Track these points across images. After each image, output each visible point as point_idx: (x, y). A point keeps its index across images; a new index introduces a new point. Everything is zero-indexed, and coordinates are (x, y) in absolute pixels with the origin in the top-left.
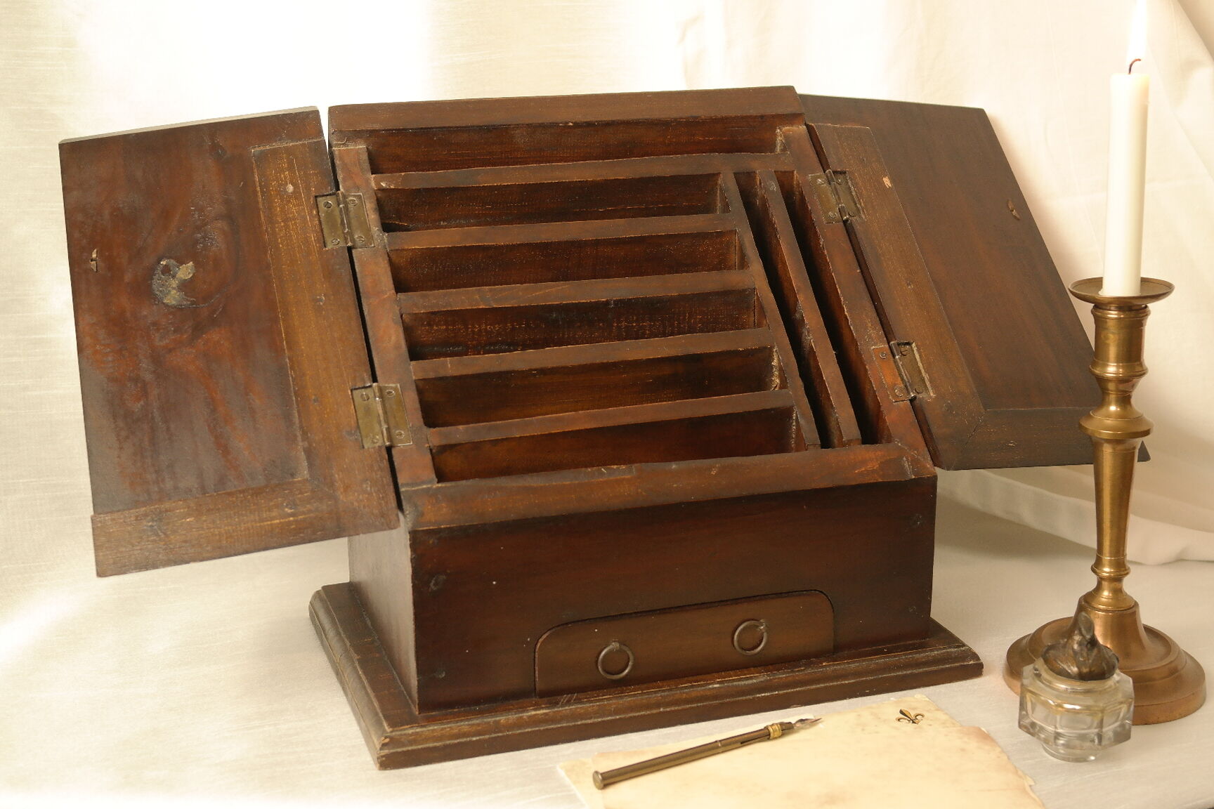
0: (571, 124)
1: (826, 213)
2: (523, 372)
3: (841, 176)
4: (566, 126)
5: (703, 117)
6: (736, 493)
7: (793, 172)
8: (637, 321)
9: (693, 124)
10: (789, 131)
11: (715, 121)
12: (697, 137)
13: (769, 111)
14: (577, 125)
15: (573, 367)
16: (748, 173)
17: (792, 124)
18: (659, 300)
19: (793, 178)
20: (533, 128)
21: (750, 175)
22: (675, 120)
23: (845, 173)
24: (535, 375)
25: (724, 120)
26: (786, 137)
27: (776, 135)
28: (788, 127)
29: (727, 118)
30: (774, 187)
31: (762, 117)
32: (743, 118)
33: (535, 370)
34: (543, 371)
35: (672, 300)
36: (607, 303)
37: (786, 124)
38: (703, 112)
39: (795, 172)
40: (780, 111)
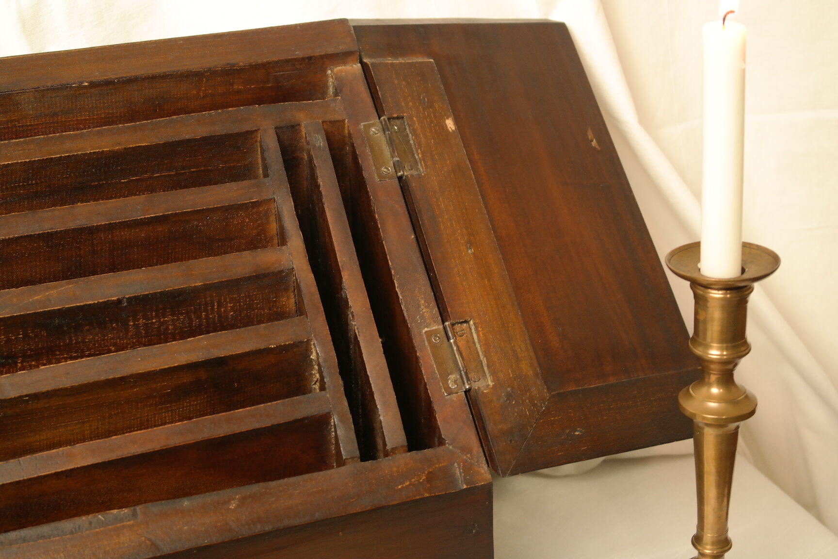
0: (86, 84)
1: (378, 169)
2: (11, 399)
3: (398, 122)
4: (80, 87)
5: (241, 64)
6: (258, 528)
7: (343, 121)
8: (156, 316)
9: (230, 72)
10: (341, 71)
11: (254, 67)
12: (235, 87)
13: (318, 52)
14: (93, 85)
15: (73, 388)
16: (293, 127)
17: (345, 63)
18: (181, 292)
19: (344, 128)
20: (41, 93)
21: (294, 128)
22: (210, 69)
23: (403, 118)
24: (27, 401)
25: (265, 66)
26: (338, 78)
27: (327, 76)
28: (340, 68)
29: (269, 63)
30: (320, 141)
31: (310, 58)
32: (288, 61)
33: (26, 396)
34: (36, 397)
35: (195, 291)
36: (119, 301)
37: (338, 64)
38: (241, 60)
39: (347, 120)
40: (331, 50)
